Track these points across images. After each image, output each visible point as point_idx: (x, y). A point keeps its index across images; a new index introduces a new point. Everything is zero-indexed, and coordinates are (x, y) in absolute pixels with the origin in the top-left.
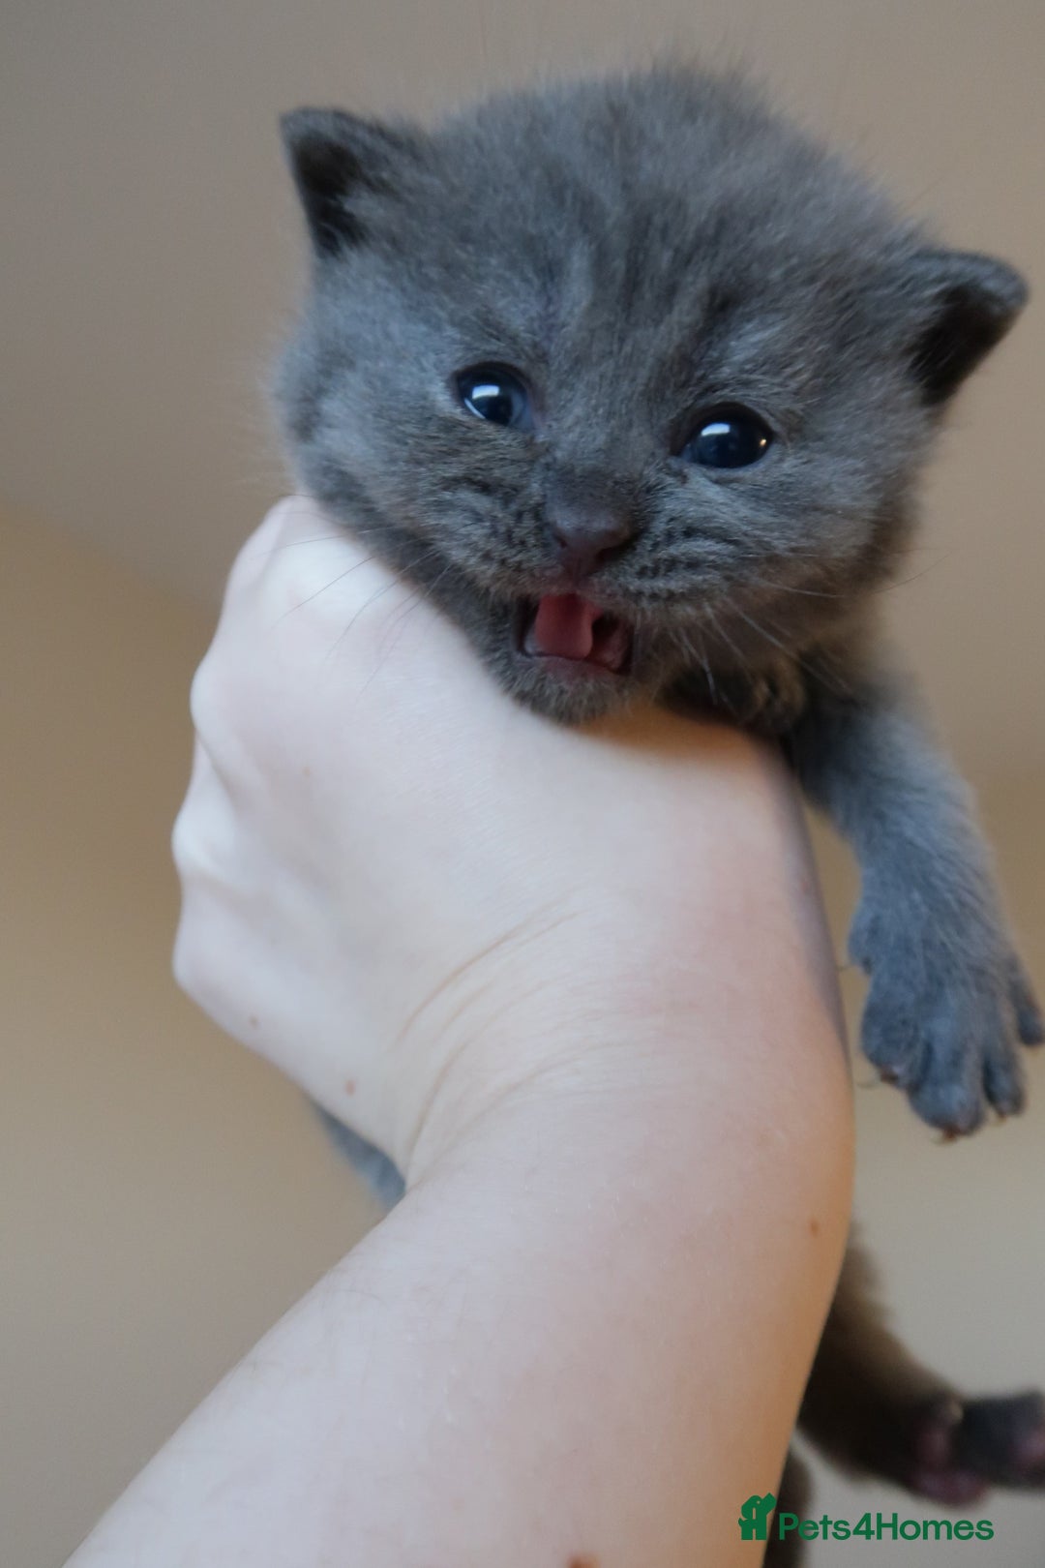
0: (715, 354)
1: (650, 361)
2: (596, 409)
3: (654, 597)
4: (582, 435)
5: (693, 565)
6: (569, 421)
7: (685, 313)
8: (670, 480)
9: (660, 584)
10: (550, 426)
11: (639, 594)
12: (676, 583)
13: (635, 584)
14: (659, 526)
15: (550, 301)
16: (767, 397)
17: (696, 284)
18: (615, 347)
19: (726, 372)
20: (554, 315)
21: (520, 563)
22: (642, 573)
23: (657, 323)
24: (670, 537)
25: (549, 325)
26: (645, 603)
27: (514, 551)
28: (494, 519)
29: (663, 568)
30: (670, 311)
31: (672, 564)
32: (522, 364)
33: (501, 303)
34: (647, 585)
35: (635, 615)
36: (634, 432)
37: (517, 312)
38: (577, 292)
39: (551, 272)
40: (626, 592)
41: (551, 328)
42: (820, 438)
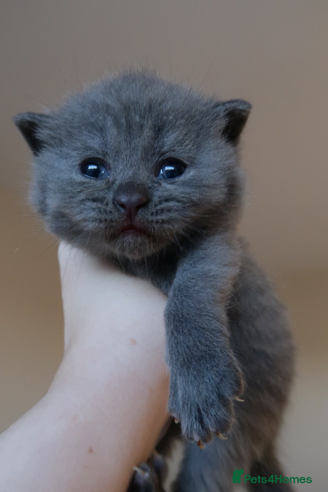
0: (161, 144)
1: (141, 149)
2: (126, 165)
3: (157, 222)
4: (123, 174)
5: (169, 210)
6: (118, 171)
7: (147, 133)
8: (156, 185)
9: (159, 217)
10: (113, 174)
11: (152, 221)
12: (164, 217)
13: (150, 218)
14: (156, 199)
15: (104, 137)
16: (182, 154)
17: (149, 124)
18: (129, 146)
19: (165, 148)
20: (107, 141)
21: (111, 219)
22: (152, 214)
23: (140, 137)
24: (160, 202)
25: (105, 144)
26: (154, 225)
27: (108, 216)
28: (99, 208)
29: (159, 212)
30: (143, 132)
31: (162, 210)
32: (101, 157)
33: (90, 141)
34: (154, 218)
35: (151, 229)
36: (141, 171)
37: (95, 143)
38: (112, 132)
39: (102, 130)
40: (148, 221)
41: (106, 145)
42: (201, 163)
